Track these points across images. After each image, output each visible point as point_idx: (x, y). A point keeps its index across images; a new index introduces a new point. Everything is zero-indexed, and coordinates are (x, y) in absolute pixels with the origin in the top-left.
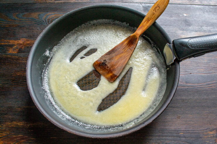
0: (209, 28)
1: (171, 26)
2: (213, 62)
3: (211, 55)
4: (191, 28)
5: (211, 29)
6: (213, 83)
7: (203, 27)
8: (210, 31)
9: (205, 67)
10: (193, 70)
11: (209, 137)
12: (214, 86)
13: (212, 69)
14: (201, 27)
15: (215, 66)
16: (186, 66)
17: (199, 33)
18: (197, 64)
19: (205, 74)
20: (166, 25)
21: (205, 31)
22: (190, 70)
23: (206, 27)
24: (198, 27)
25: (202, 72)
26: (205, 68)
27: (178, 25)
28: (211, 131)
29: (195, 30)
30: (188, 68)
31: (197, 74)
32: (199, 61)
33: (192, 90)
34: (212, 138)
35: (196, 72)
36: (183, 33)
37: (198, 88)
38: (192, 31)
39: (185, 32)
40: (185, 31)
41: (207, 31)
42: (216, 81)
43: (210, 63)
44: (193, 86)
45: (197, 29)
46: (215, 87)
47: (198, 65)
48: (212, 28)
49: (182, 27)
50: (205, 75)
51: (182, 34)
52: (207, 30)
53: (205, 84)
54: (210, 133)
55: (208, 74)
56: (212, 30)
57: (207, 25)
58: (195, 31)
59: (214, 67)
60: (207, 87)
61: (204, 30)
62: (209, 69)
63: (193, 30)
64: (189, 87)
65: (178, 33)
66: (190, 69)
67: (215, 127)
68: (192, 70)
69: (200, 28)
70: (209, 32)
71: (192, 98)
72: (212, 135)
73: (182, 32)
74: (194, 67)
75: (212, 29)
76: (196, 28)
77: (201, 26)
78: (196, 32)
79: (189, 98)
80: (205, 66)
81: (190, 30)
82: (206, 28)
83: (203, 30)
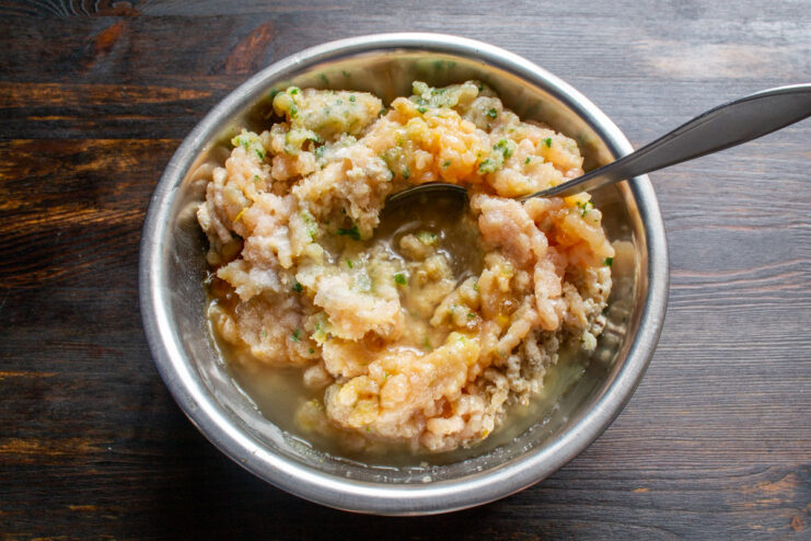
0: (777, 26)
1: (612, 19)
2: (792, 175)
3: (782, 145)
4: (698, 26)
5: (786, 32)
6: (788, 270)
7: (753, 24)
8: (784, 39)
9: (757, 197)
10: (701, 213)
11: (764, 508)
12: (795, 283)
13: (787, 206)
14: (745, 23)
15: (801, 195)
16: (670, 193)
17: (733, 46)
18: (717, 186)
19: (753, 227)
20: (587, 15)
21: (762, 38)
22: (688, 212)
23: (766, 21)
24: (728, 24)
25: (741, 219)
26: (755, 204)
27: (641, 13)
28: (773, 479)
29: (719, 37)
30: (679, 201)
31: (719, 229)
32: (731, 173)
33: (695, 298)
34: (777, 510)
35: (712, 219)
36: (661, 48)
37: (720, 289)
38: (702, 38)
39: (670, 43)
40: (674, 38)
41: (769, 40)
42: (800, 258)
43: (777, 178)
44: (698, 283)
45: (726, 33)
46: (798, 286)
47: (724, 189)
48: (794, 25)
49: (658, 22)
50: (758, 231)
51: (660, 51)
52: (770, 35)
53: (750, 272)
54: (767, 488)
55: (770, 230)
56: (792, 34)
57: (771, 12)
58: (714, 40)
59: (796, 200)
60: (761, 287)
61: (756, 37)
62: (773, 206)
63: (709, 37)
64: (679, 284)
65: (642, 47)
66: (687, 208)
67: (791, 464)
68: (695, 213)
69: (738, 29)
70: (777, 45)
71: (691, 332)
72: (778, 496)
73: (658, 43)
74: (705, 198)
75: (791, 29)
76: (720, 28)
77: (746, 19)
78: (722, 42)
79: (682, 334)
80: (756, 193)
81: (694, 36)
82: (768, 25)
83: (750, 35)
